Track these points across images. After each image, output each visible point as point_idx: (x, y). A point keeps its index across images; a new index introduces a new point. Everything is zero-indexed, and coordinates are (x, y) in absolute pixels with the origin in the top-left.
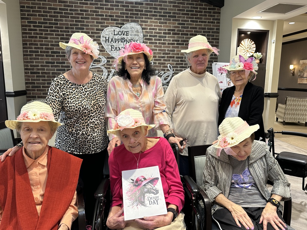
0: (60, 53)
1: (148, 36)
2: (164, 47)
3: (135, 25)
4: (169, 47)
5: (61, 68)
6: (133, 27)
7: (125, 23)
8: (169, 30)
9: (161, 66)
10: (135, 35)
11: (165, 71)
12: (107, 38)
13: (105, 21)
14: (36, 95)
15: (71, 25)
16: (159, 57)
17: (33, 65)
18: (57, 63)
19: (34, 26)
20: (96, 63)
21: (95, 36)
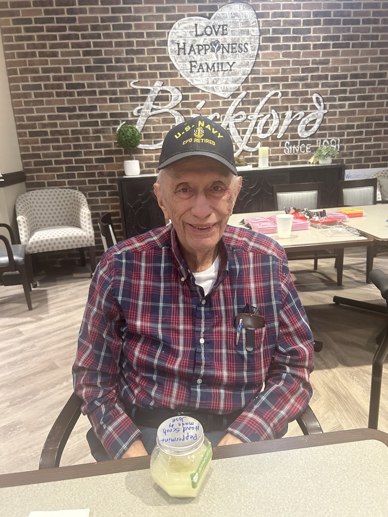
0: (84, 87)
1: (269, 33)
2: (305, 55)
3: (241, 8)
4: (317, 54)
5: (89, 120)
6: (236, 15)
7: (218, 5)
8: (316, 14)
9: (298, 99)
10: (242, 32)
11: (306, 109)
12: (181, 46)
13: (176, 5)
14: (45, 180)
15: (103, 20)
16: (294, 79)
17: (33, 116)
18: (81, 109)
19: (27, 30)
20: (160, 103)
21: (156, 40)
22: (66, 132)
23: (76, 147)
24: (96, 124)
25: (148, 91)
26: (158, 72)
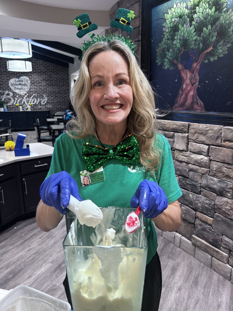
1: (33, 82)
2: (41, 87)
4: (44, 87)
6: (25, 78)
7: (21, 76)
9: (41, 96)
11: (43, 98)
12: (12, 84)
13: (11, 76)
16: (39, 92)
20: (8, 96)
21: (6, 82)
25: (5, 93)
26: (7, 89)
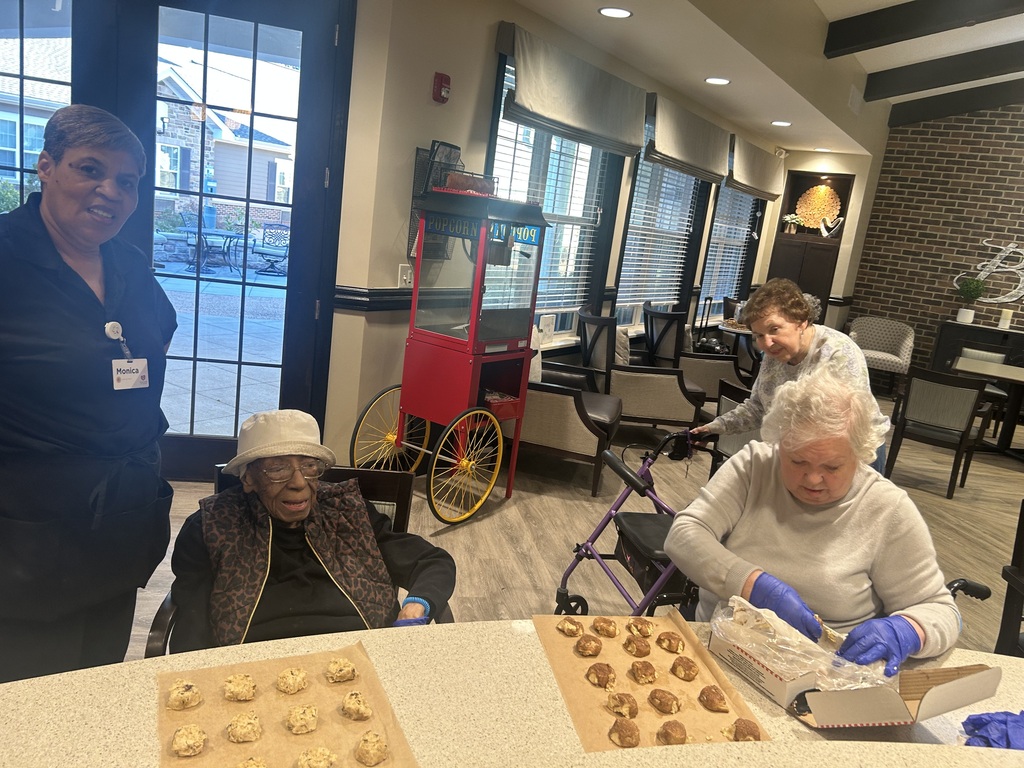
0: (936, 238)
5: (930, 265)
15: (975, 186)
17: (879, 254)
18: (926, 255)
19: (901, 186)
20: (1008, 262)
22: (904, 272)
23: (908, 286)
24: (936, 270)
25: (1000, 250)
26: (1016, 235)
